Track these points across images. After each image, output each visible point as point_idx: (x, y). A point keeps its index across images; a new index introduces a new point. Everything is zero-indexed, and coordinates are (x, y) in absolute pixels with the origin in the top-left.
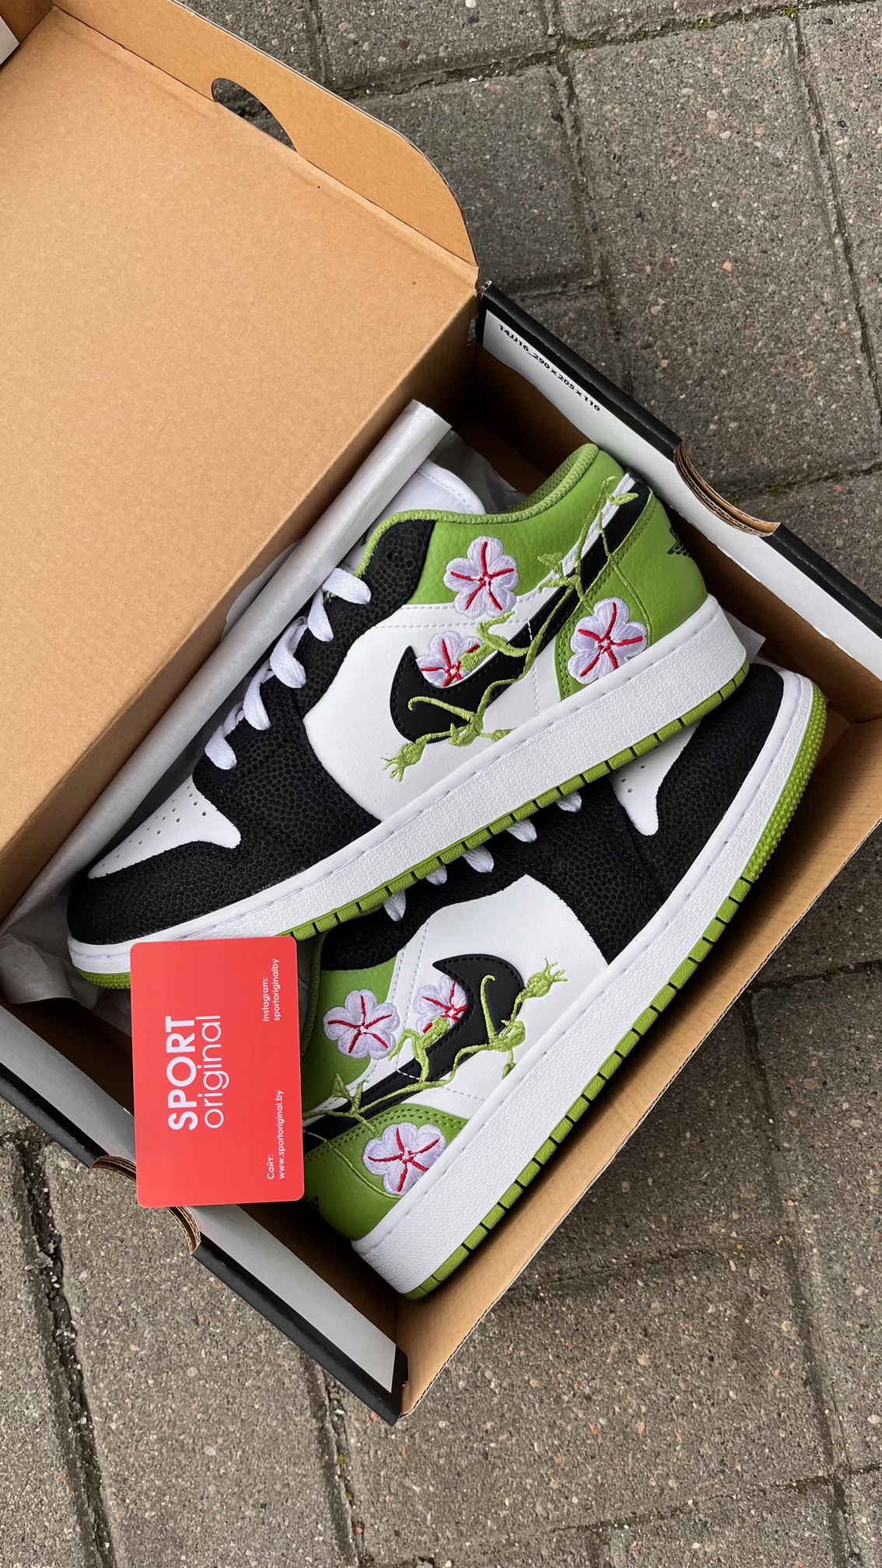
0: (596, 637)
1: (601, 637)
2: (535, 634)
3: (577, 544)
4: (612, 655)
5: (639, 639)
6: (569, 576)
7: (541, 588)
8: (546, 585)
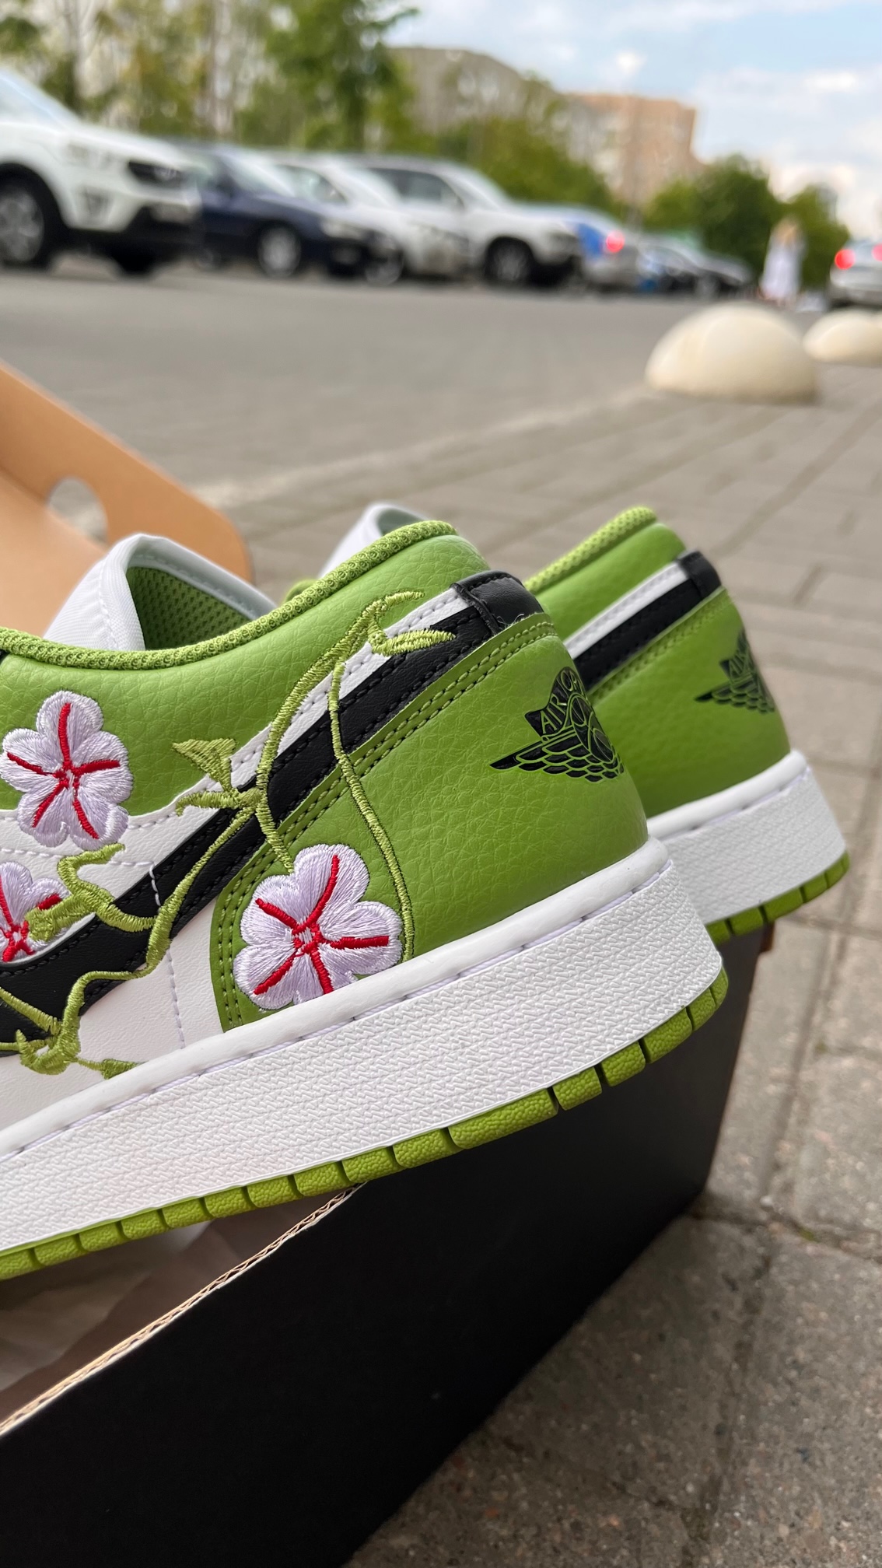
0: (288, 921)
1: (300, 922)
2: (166, 894)
3: (272, 725)
4: (317, 963)
5: (381, 941)
6: (242, 789)
7: (181, 805)
8: (192, 801)
